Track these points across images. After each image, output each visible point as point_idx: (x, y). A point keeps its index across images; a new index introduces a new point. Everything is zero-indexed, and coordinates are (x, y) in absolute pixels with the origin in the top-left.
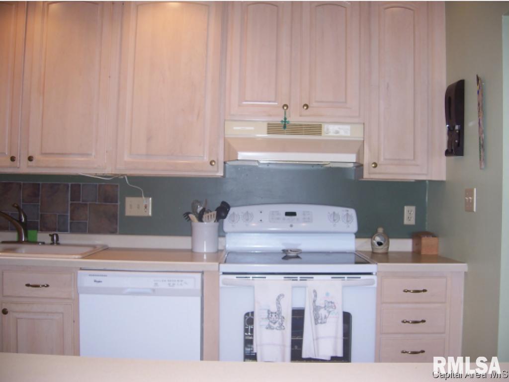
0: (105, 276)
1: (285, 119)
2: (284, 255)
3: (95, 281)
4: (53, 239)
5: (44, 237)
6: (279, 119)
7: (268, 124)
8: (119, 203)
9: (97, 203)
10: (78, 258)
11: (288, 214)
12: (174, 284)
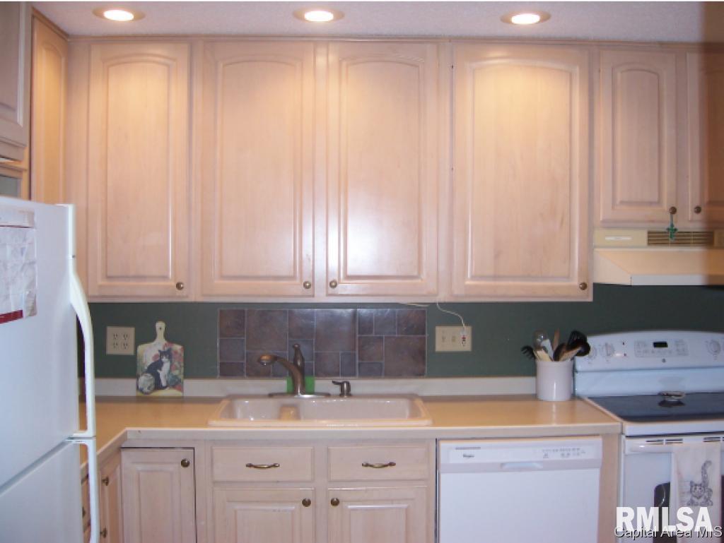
0: (479, 448)
1: (672, 225)
2: (661, 399)
3: (464, 456)
4: (342, 389)
6: (663, 227)
7: (649, 233)
8: (427, 335)
9: (396, 335)
11: (657, 345)
12: (568, 454)
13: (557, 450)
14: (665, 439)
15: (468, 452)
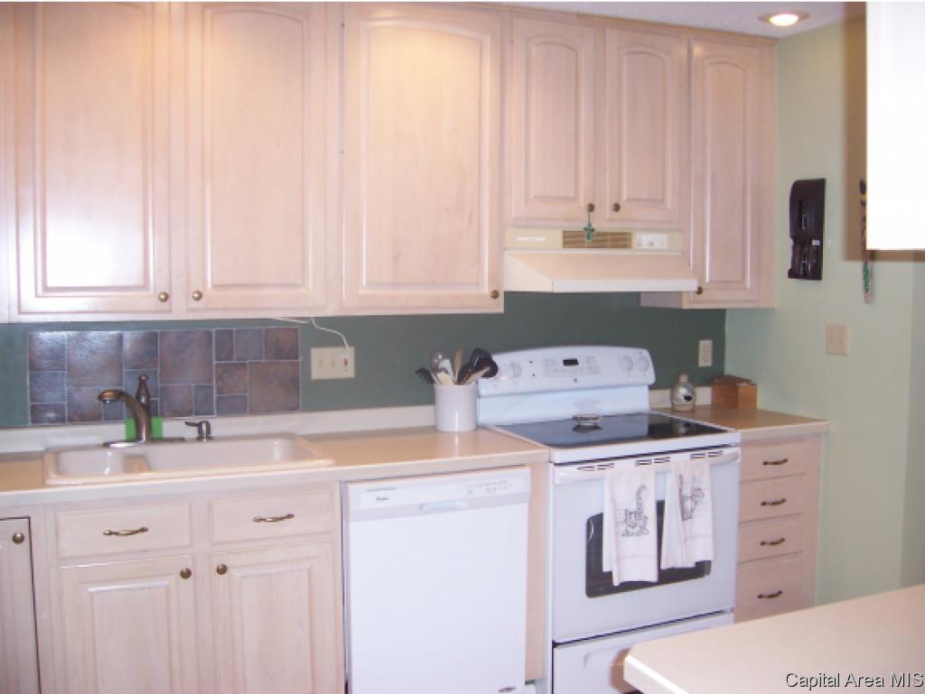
0: (393, 488)
1: (590, 225)
2: (576, 423)
3: (378, 499)
4: (200, 431)
5: (171, 427)
6: (579, 226)
7: (564, 232)
8: (300, 359)
9: (263, 361)
10: (330, 466)
11: (567, 363)
12: (494, 489)
13: (482, 485)
14: (596, 464)
15: (382, 494)
